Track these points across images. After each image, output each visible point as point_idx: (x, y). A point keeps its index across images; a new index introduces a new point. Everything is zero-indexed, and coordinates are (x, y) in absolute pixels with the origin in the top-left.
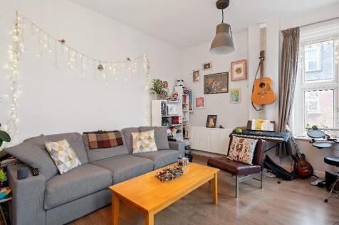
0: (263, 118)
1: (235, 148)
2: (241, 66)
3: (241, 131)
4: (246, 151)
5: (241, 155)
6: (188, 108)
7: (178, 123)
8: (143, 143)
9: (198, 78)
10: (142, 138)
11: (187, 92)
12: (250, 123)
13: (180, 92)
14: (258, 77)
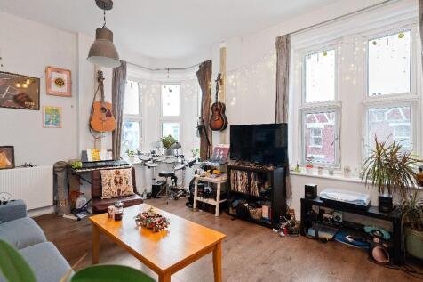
2: (64, 76)
4: (127, 182)
5: (123, 187)
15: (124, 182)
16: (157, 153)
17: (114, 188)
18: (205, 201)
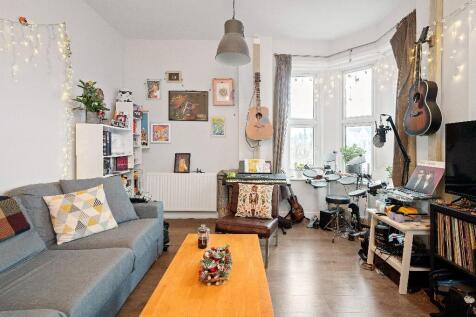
0: (256, 156)
1: (247, 200)
2: (227, 86)
3: (234, 175)
4: (263, 202)
5: (258, 207)
6: (139, 141)
7: (126, 169)
8: (84, 215)
9: (157, 93)
10: (78, 205)
11: (140, 115)
12: (242, 163)
13: (129, 112)
14: (254, 104)
15: (260, 201)
16: (333, 168)
17: (248, 207)
18: (384, 257)
